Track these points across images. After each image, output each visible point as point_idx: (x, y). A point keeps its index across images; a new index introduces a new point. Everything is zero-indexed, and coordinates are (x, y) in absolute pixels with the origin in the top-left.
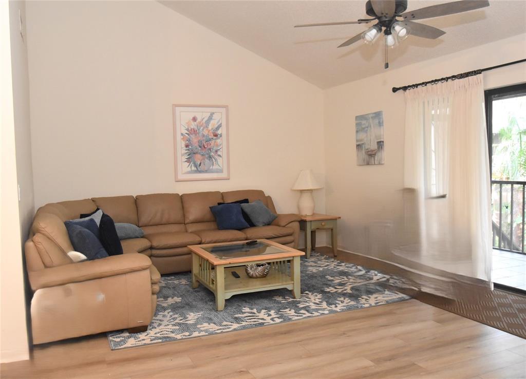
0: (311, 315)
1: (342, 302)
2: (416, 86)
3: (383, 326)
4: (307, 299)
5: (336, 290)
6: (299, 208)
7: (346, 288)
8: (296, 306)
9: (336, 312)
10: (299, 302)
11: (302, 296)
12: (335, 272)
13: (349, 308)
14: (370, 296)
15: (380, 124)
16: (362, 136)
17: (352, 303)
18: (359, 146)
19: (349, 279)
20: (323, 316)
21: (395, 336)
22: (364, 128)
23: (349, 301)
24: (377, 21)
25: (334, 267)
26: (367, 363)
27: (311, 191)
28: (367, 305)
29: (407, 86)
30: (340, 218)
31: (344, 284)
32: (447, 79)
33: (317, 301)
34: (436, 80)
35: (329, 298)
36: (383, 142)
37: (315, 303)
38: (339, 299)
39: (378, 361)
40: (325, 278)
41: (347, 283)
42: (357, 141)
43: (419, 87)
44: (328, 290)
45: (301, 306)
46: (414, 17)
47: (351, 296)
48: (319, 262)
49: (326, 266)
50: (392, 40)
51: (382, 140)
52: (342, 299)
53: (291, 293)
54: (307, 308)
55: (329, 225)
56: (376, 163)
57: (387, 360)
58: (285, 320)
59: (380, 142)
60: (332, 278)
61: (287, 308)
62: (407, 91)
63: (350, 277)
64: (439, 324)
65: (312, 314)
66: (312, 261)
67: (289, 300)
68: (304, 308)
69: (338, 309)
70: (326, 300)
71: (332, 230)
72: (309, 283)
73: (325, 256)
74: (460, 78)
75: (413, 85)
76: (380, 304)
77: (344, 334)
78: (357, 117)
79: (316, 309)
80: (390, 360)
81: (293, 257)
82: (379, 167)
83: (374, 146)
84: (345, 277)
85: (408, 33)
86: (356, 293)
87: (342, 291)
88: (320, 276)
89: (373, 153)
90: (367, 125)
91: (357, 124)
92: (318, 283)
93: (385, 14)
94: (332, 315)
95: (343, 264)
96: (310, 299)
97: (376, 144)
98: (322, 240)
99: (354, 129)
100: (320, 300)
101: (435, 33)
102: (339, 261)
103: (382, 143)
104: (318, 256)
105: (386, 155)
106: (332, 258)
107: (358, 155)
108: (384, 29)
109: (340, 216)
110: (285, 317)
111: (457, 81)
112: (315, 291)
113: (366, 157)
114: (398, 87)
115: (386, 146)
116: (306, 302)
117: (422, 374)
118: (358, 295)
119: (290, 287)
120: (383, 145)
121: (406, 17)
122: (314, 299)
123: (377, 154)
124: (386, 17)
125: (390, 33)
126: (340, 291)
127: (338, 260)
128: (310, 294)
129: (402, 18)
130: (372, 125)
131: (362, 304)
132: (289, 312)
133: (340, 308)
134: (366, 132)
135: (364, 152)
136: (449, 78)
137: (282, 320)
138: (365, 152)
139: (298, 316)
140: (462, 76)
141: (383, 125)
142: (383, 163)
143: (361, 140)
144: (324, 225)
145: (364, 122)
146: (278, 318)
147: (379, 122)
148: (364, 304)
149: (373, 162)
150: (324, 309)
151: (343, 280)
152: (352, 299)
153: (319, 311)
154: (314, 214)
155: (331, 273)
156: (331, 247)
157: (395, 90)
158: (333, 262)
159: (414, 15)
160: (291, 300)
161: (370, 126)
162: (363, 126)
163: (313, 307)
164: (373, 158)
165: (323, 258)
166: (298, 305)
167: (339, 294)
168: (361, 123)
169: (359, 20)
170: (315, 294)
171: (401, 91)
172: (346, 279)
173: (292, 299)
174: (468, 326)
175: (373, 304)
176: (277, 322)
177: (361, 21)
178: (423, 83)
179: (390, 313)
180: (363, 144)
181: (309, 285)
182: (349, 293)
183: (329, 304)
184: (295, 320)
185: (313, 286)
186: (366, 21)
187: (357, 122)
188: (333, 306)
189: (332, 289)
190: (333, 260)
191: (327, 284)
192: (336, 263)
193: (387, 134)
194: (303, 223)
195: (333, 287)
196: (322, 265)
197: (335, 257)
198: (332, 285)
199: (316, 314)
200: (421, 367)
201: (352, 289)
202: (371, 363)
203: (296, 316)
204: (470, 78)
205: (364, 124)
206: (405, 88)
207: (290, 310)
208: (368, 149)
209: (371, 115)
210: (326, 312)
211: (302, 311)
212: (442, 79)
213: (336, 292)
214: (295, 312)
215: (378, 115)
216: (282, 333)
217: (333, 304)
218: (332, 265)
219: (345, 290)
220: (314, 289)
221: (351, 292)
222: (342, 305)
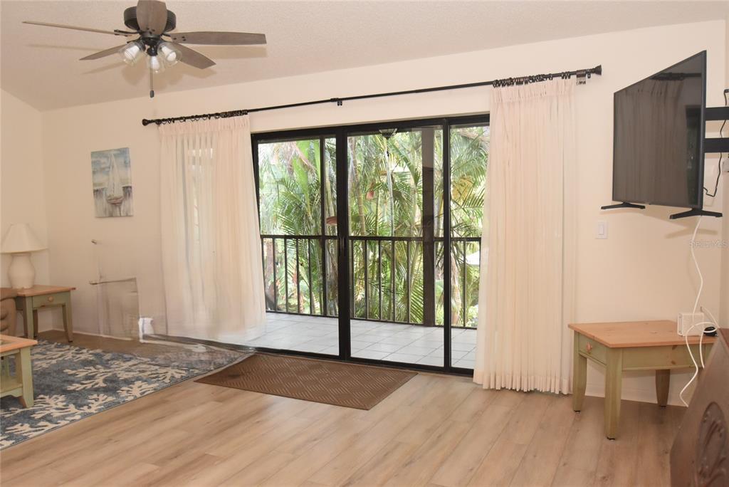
0: (57, 425)
1: (96, 400)
2: (173, 120)
3: (159, 419)
4: (45, 406)
5: (83, 387)
6: (10, 279)
7: (96, 381)
8: (30, 418)
9: (91, 414)
10: (34, 412)
11: (35, 403)
12: (76, 363)
13: (108, 406)
14: (131, 386)
15: (126, 164)
16: (101, 178)
17: (110, 399)
18: (97, 192)
19: (98, 369)
20: (74, 424)
21: (176, 428)
22: (104, 169)
23: (106, 396)
24: (138, 36)
25: (73, 357)
26: (149, 468)
27: (28, 254)
28: (131, 398)
29: (161, 118)
30: (74, 289)
31: (93, 376)
32: (210, 116)
33: (60, 405)
34: (197, 117)
35: (77, 398)
36: (131, 187)
37: (57, 409)
38: (90, 397)
39: (162, 462)
40: (63, 372)
41: (96, 374)
42: (94, 185)
43: (175, 121)
44: (71, 388)
45: (37, 416)
46: (184, 40)
47: (106, 390)
48: (48, 353)
49: (60, 357)
50: (157, 63)
51: (130, 185)
52: (95, 396)
53: (18, 401)
54: (49, 418)
55: (59, 300)
56: (122, 215)
57: (172, 459)
58: (18, 441)
59: (127, 187)
60: (74, 372)
61: (16, 424)
62: (162, 125)
63: (99, 366)
64: (221, 404)
65: (57, 423)
66: (37, 353)
67: (17, 412)
68: (44, 418)
69: (93, 410)
70: (74, 401)
71: (63, 306)
72: (41, 382)
73: (56, 343)
74: (225, 117)
75: (170, 120)
76: (145, 394)
77: (110, 440)
78: (93, 154)
79: (62, 416)
80: (176, 457)
81: (20, 349)
82: (127, 219)
83: (119, 193)
84: (92, 368)
85: (178, 58)
86: (111, 385)
87: (93, 386)
88: (55, 371)
89: (118, 201)
90: (108, 165)
91: (93, 163)
92: (54, 382)
93: (150, 30)
94: (87, 419)
95: (85, 351)
96: (48, 404)
97: (121, 189)
98: (48, 322)
99: (89, 168)
100: (64, 404)
101: (204, 63)
102: (77, 348)
103: (129, 189)
104: (45, 344)
105: (134, 203)
106: (66, 344)
107: (96, 204)
108: (147, 47)
109: (73, 286)
110: (17, 435)
111: (221, 119)
112: (53, 392)
113: (108, 206)
114: (149, 119)
115: (134, 192)
116: (44, 409)
117: (216, 463)
118: (116, 388)
119: (16, 394)
120: (131, 191)
121: (175, 39)
122: (55, 403)
123: (123, 203)
124: (151, 33)
125: (155, 54)
126: (89, 386)
127: (76, 346)
128: (47, 397)
129: (170, 38)
130: (115, 166)
131: (123, 398)
132: (21, 428)
133: (96, 408)
134: (107, 173)
135: (104, 199)
136: (212, 115)
137: (14, 441)
138: (107, 200)
139: (36, 431)
140: (226, 115)
141: (130, 166)
142: (132, 214)
143: (100, 184)
144: (53, 300)
145: (103, 160)
146: (6, 439)
147: (125, 162)
148: (127, 397)
149: (118, 213)
150: (73, 414)
151: (90, 371)
152: (109, 393)
153: (67, 418)
154: (34, 287)
155: (70, 366)
156: (63, 330)
157: (145, 122)
158: (69, 349)
159: (184, 37)
160: (19, 411)
161: (113, 167)
162: (103, 166)
163: (56, 414)
164: (118, 209)
165: (53, 346)
166: (32, 416)
167: (90, 390)
168: (99, 161)
169: (115, 31)
170: (55, 396)
171: (154, 124)
172: (93, 370)
173: (21, 410)
174: (251, 399)
175: (138, 395)
176: (5, 445)
177: (118, 32)
178: (181, 118)
179: (164, 402)
180: (103, 189)
181: (43, 387)
182: (103, 387)
183: (79, 406)
184: (34, 437)
185: (48, 386)
186: (126, 33)
187: (94, 159)
188: (85, 408)
189: (78, 385)
190: (68, 347)
191: (68, 381)
192: (74, 351)
193: (135, 177)
194: (19, 300)
195: (78, 382)
196: (54, 357)
197: (70, 342)
198: (76, 380)
199: (63, 423)
200: (213, 456)
201: (105, 381)
202: (155, 467)
203: (34, 431)
204: (236, 118)
205: (104, 163)
206: (159, 122)
207: (22, 426)
208: (110, 196)
209: (115, 152)
210: (78, 417)
211: (42, 423)
212: (204, 116)
213: (84, 388)
214: (31, 427)
215: (123, 152)
216: (18, 460)
217: (85, 405)
218: (69, 353)
219: (97, 384)
220: (53, 390)
221: (105, 385)
222: (97, 403)
